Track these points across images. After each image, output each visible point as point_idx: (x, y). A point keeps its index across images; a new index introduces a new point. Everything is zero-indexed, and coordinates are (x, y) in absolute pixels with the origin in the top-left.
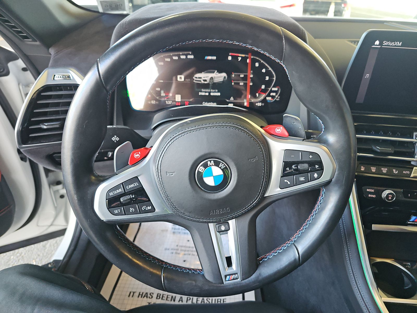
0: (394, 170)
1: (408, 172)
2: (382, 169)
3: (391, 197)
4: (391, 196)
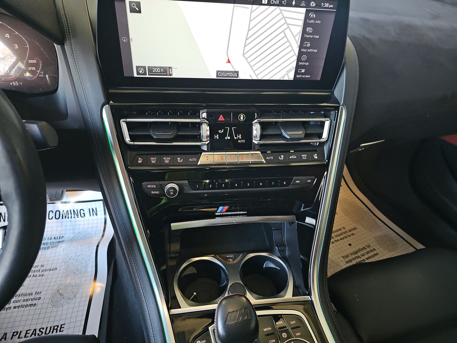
0: (179, 159)
1: (195, 159)
2: (164, 158)
3: (172, 192)
4: (173, 190)
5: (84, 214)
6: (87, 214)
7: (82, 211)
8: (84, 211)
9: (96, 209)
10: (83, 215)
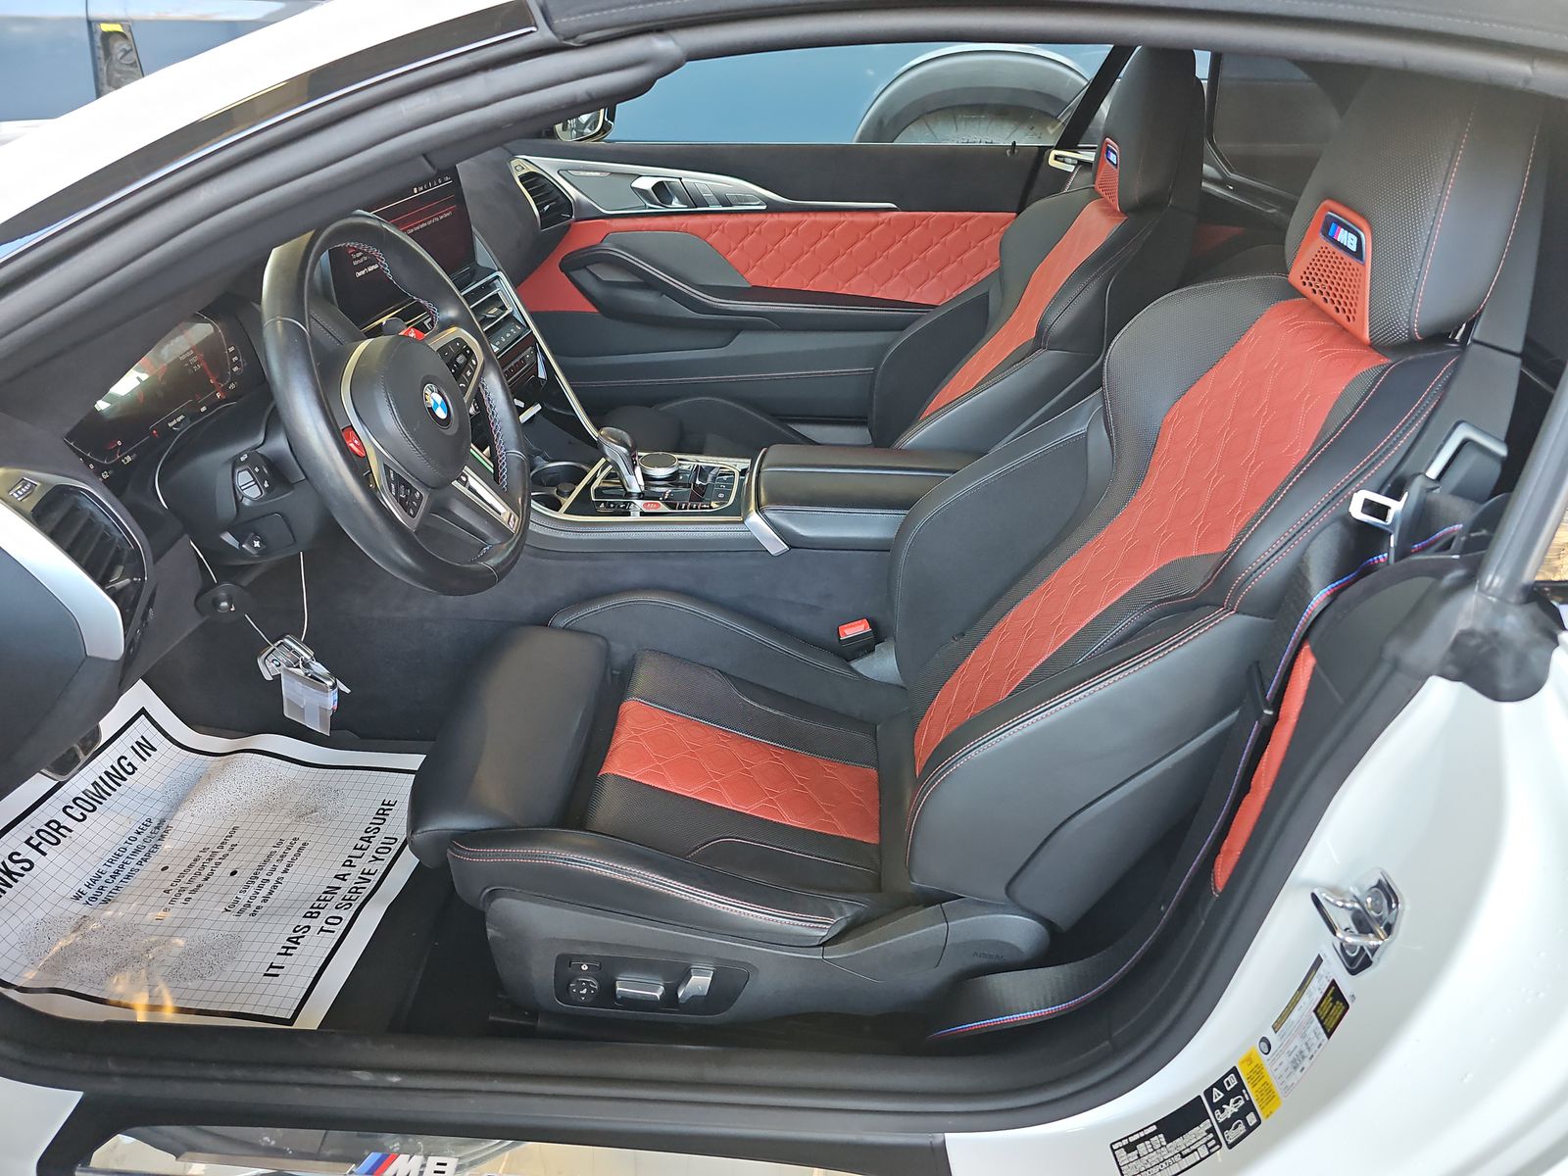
5: (130, 764)
6: (136, 761)
7: (123, 761)
8: (126, 759)
9: (142, 737)
10: (130, 769)
